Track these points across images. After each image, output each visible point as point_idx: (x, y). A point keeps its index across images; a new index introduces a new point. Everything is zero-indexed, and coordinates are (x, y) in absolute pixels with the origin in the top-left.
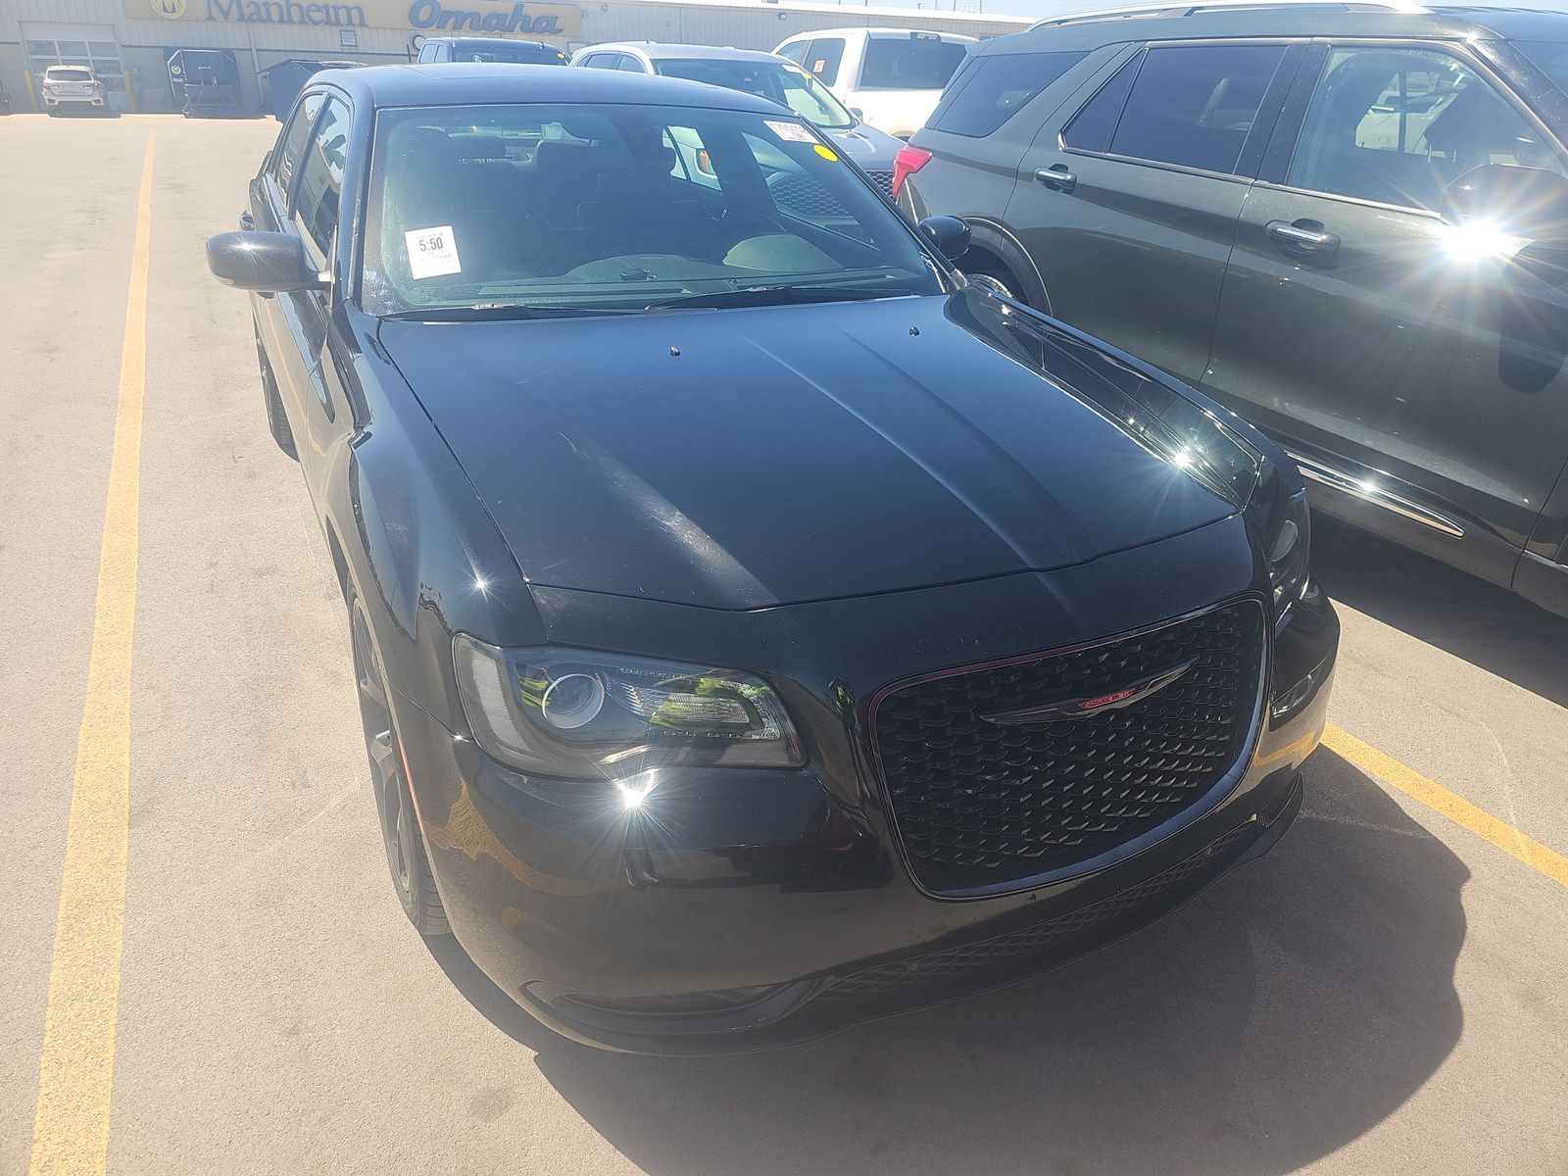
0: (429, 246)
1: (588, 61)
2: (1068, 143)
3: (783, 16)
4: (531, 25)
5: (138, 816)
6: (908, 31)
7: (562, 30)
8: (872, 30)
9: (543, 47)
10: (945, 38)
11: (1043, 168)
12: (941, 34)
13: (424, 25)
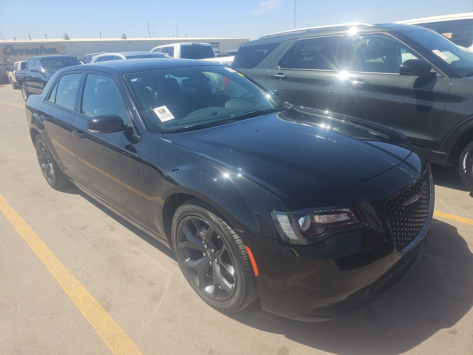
0: (162, 112)
1: (100, 59)
2: (280, 67)
3: (130, 42)
4: (47, 51)
5: (107, 308)
6: (192, 43)
7: (58, 52)
8: (181, 44)
9: (72, 57)
10: (202, 44)
11: (276, 74)
12: (200, 43)
13: (10, 54)
